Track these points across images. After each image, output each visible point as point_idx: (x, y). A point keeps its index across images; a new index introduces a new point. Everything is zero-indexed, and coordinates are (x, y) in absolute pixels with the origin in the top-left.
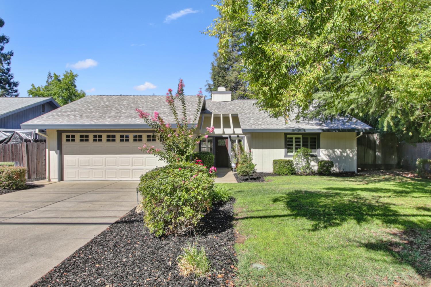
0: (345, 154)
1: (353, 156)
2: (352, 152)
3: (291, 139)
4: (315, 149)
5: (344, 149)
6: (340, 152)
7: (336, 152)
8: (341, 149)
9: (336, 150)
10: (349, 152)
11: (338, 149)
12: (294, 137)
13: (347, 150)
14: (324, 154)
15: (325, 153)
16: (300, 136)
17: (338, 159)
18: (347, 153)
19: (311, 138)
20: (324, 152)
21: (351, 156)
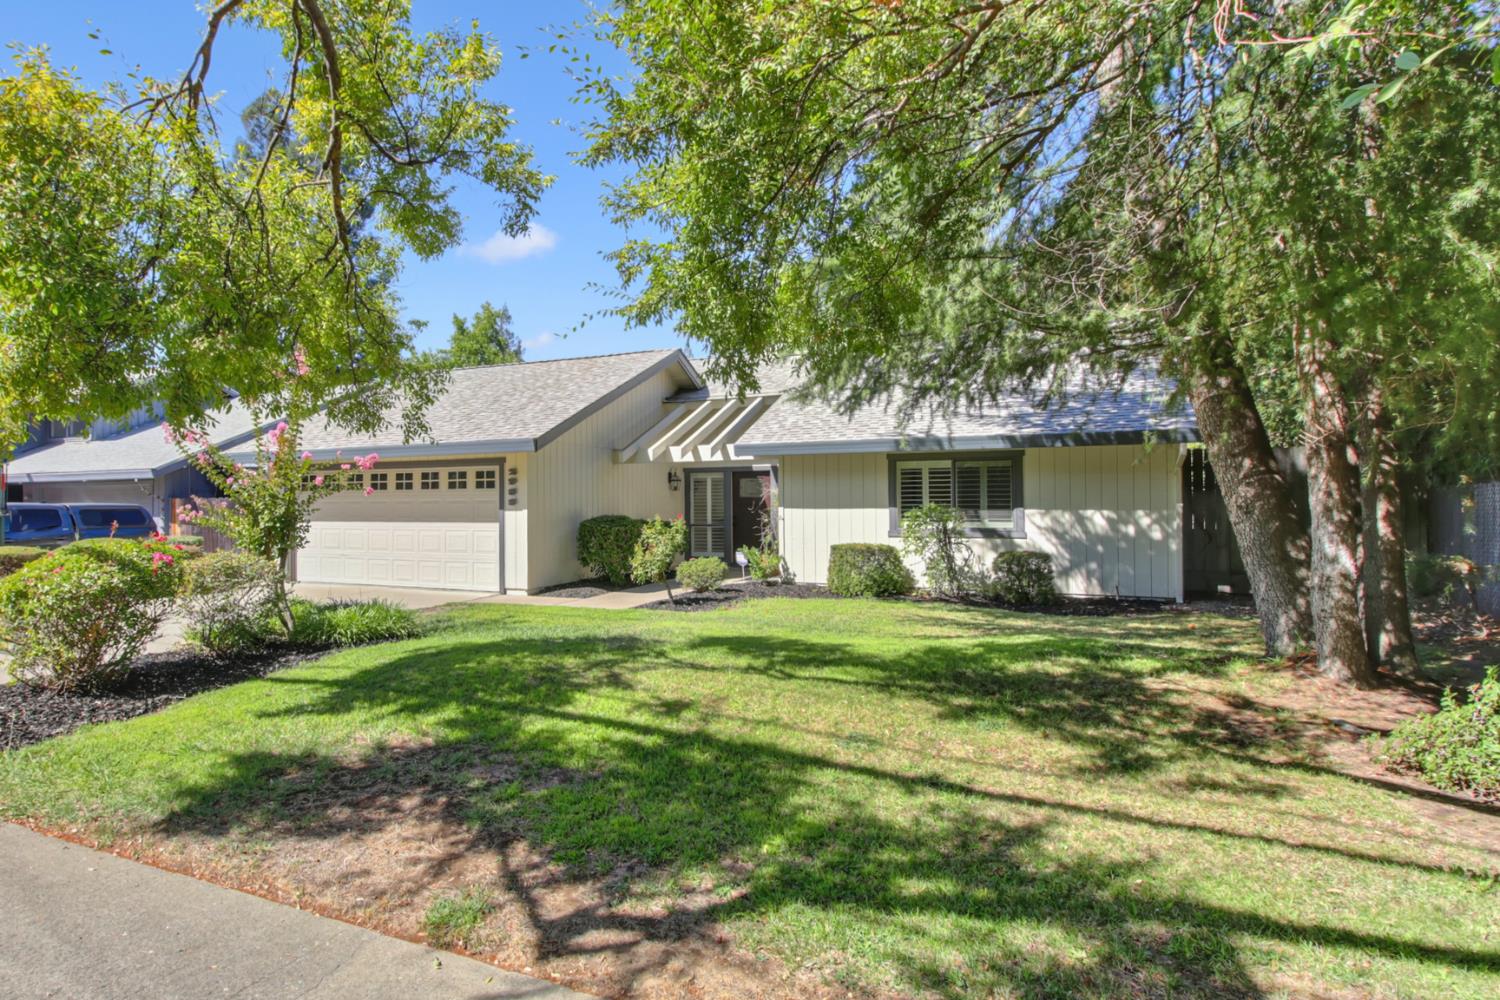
0: (1131, 530)
1: (1167, 536)
2: (1163, 521)
3: (916, 474)
4: (1007, 508)
5: (1124, 509)
6: (1109, 520)
7: (1091, 519)
8: (1116, 509)
9: (1089, 513)
10: (1145, 521)
11: (1099, 507)
12: (925, 466)
13: (1140, 513)
14: (1039, 528)
15: (1043, 525)
16: (947, 464)
17: (1100, 548)
18: (1137, 524)
19: (990, 470)
20: (1038, 519)
21: (1157, 535)
